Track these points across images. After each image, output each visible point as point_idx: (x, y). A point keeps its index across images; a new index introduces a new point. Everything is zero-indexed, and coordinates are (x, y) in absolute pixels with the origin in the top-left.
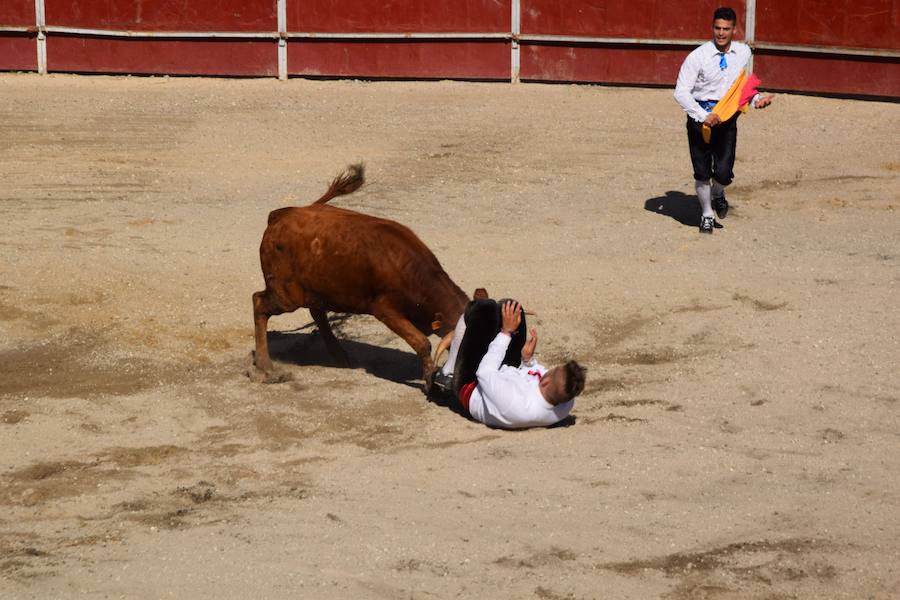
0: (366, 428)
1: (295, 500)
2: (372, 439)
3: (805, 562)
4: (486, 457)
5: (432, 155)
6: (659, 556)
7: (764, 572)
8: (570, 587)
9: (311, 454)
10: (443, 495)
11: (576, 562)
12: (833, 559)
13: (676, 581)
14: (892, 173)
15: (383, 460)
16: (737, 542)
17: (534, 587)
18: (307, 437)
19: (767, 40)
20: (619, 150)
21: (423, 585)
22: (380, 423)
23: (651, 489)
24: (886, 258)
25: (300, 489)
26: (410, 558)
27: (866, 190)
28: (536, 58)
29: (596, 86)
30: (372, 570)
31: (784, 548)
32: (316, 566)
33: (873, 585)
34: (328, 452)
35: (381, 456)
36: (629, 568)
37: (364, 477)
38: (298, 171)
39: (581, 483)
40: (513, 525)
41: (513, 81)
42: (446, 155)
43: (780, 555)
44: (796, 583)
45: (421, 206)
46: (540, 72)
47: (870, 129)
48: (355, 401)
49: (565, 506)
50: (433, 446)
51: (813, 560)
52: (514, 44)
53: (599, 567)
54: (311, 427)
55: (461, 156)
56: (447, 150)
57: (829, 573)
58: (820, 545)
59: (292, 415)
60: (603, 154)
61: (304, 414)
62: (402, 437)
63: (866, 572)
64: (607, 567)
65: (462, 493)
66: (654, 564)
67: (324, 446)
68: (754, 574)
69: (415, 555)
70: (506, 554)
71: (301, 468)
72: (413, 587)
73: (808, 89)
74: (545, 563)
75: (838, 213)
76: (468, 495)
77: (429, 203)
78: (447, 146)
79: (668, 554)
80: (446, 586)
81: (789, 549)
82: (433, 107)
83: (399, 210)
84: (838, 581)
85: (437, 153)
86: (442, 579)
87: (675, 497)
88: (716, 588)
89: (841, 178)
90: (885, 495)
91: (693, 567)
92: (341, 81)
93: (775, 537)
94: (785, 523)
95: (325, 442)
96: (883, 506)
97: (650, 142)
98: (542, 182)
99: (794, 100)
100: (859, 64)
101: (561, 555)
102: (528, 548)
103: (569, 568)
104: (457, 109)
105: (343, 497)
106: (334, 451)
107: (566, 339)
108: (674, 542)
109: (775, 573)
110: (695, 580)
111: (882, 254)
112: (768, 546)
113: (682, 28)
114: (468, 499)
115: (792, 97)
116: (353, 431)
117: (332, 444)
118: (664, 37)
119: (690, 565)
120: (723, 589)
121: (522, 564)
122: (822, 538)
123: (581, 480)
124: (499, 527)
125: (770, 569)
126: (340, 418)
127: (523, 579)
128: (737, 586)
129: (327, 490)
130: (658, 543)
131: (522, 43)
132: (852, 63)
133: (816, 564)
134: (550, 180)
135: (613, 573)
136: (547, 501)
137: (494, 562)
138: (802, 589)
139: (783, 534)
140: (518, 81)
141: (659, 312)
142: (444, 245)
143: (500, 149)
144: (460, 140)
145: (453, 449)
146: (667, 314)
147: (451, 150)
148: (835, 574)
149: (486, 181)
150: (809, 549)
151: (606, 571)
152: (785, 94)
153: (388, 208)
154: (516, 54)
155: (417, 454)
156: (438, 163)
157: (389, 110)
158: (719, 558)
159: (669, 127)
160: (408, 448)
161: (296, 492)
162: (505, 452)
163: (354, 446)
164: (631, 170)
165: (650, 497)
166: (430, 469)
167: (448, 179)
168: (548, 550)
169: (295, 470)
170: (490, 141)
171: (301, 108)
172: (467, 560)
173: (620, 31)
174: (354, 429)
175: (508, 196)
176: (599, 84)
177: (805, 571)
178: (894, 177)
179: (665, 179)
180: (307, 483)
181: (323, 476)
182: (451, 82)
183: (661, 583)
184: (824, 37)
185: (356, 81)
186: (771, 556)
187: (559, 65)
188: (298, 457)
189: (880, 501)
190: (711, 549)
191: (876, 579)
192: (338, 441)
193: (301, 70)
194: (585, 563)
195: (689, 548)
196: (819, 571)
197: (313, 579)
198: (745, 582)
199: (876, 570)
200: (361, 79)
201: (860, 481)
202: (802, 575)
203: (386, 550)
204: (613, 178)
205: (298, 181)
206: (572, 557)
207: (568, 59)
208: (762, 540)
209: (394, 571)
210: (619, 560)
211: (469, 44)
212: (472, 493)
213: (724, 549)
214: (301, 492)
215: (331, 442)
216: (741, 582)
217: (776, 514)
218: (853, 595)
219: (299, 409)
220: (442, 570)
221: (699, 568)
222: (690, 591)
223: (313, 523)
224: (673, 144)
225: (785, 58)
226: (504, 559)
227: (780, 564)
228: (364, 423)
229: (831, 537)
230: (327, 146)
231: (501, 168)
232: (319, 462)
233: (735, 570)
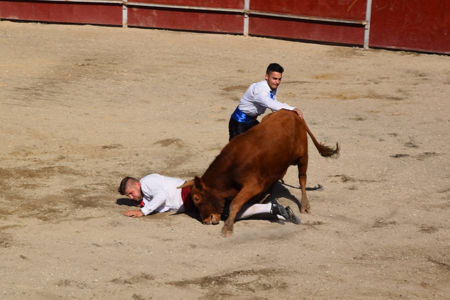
0: (43, 210)
1: (3, 248)
2: (46, 215)
3: (272, 281)
4: (108, 225)
5: (80, 64)
6: (198, 278)
7: (251, 286)
8: (151, 294)
9: (12, 223)
10: (84, 245)
11: (154, 281)
12: (286, 279)
13: (206, 291)
14: (318, 80)
15: (51, 227)
16: (238, 270)
17: (131, 294)
18: (10, 214)
19: (256, 10)
20: (180, 65)
21: (72, 293)
22: (51, 207)
23: (194, 243)
24: (315, 124)
25: (5, 242)
26: (66, 279)
27: (305, 89)
28: (136, 15)
29: (167, 31)
30: (45, 286)
31: (262, 273)
32: (13, 283)
33: (306, 292)
34: (21, 222)
35: (51, 225)
36: (182, 284)
37: (41, 236)
38: (7, 71)
39: (158, 239)
40: (122, 261)
41: (124, 26)
42: (88, 65)
43: (259, 277)
44: (267, 291)
45: (74, 91)
46: (138, 22)
47: (307, 58)
48: (37, 195)
49: (149, 251)
50: (79, 219)
51: (276, 280)
52: (124, 7)
53: (166, 283)
54: (13, 209)
55: (96, 66)
56: (88, 62)
57: (284, 286)
58: (280, 272)
59: (2, 202)
60: (172, 66)
61: (8, 201)
62: (62, 214)
63: (302, 285)
64: (170, 283)
65: (94, 244)
66: (195, 282)
67: (19, 219)
68: (246, 287)
69: (68, 277)
70: (117, 277)
71: (6, 231)
72: (67, 295)
73: (276, 36)
74: (138, 282)
75: (291, 100)
76: (98, 246)
77: (78, 90)
78: (89, 60)
79: (202, 277)
80: (84, 294)
81: (264, 274)
82: (80, 39)
83: (62, 93)
84: (289, 290)
85: (82, 63)
86: (83, 290)
87: (207, 247)
88: (226, 294)
89: (293, 82)
90: (313, 246)
91: (215, 283)
92: (30, 23)
93: (257, 267)
94: (263, 260)
95: (20, 217)
96: (312, 251)
97: (196, 61)
98: (138, 80)
99: (269, 41)
100: (302, 24)
101: (147, 277)
102: (129, 273)
103: (151, 284)
104: (94, 40)
105: (30, 246)
106: (25, 222)
107: (151, 163)
108: (206, 270)
109: (257, 286)
110: (215, 290)
111: (313, 122)
112: (253, 272)
113: (212, 2)
114: (98, 248)
115: (268, 39)
116: (36, 211)
117: (24, 218)
118: (203, 6)
119: (213, 282)
120: (230, 295)
121: (126, 282)
122: (281, 268)
123: (158, 238)
124: (114, 262)
125: (254, 284)
126: (29, 204)
127: (126, 289)
128: (237, 293)
129: (21, 242)
130: (198, 270)
131: (128, 6)
132: (298, 23)
133: (277, 281)
134: (143, 79)
135: (173, 287)
136: (139, 248)
137: (111, 281)
138: (270, 294)
139: (261, 266)
140: (127, 26)
141: (200, 150)
142: (86, 113)
143: (116, 62)
144: (95, 57)
145: (90, 221)
146: (204, 151)
147: (91, 62)
148: (287, 287)
149: (110, 79)
150: (274, 274)
151: (170, 286)
152: (265, 38)
153: (57, 92)
154: (125, 13)
155: (71, 224)
156: (83, 69)
157: (56, 40)
158: (229, 279)
159: (206, 53)
160: (65, 220)
161: (3, 244)
162: (118, 223)
163: (36, 219)
164: (186, 75)
165: (194, 247)
166: (78, 232)
167: (89, 77)
168: (140, 274)
169: (3, 232)
170: (111, 58)
171: (8, 37)
172: (96, 280)
173: (180, 2)
174: (36, 210)
175: (121, 88)
176: (169, 29)
177: (272, 285)
178: (319, 82)
179: (203, 81)
180: (9, 239)
181: (19, 235)
182: (90, 25)
183: (198, 291)
184: (284, 9)
185: (39, 23)
186: (255, 277)
187: (148, 19)
188: (4, 225)
189: (310, 249)
190: (225, 274)
191: (307, 289)
192: (27, 216)
193: (8, 16)
194: (159, 281)
195: (214, 273)
196: (279, 285)
197: (11, 291)
198: (242, 291)
199: (308, 285)
200: (41, 22)
201: (301, 238)
202: (270, 287)
203: (52, 275)
204: (176, 79)
205: (7, 77)
206: (153, 278)
207: (153, 16)
208: (250, 269)
209: (57, 286)
210: (177, 280)
211: (100, 6)
212: (100, 245)
213: (231, 274)
214: (6, 244)
215: (23, 217)
216: (239, 291)
217: (258, 255)
218: (296, 297)
219: (6, 199)
220: (82, 285)
221: (218, 284)
222: (213, 296)
223: (12, 260)
224: (208, 62)
225: (264, 19)
226: (116, 279)
227: (259, 282)
228: (42, 207)
229: (285, 268)
230: (23, 58)
231: (117, 72)
232: (17, 228)
233: (236, 285)
